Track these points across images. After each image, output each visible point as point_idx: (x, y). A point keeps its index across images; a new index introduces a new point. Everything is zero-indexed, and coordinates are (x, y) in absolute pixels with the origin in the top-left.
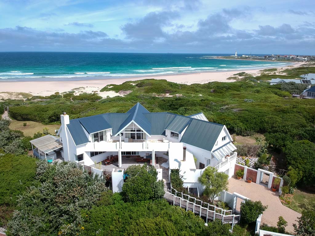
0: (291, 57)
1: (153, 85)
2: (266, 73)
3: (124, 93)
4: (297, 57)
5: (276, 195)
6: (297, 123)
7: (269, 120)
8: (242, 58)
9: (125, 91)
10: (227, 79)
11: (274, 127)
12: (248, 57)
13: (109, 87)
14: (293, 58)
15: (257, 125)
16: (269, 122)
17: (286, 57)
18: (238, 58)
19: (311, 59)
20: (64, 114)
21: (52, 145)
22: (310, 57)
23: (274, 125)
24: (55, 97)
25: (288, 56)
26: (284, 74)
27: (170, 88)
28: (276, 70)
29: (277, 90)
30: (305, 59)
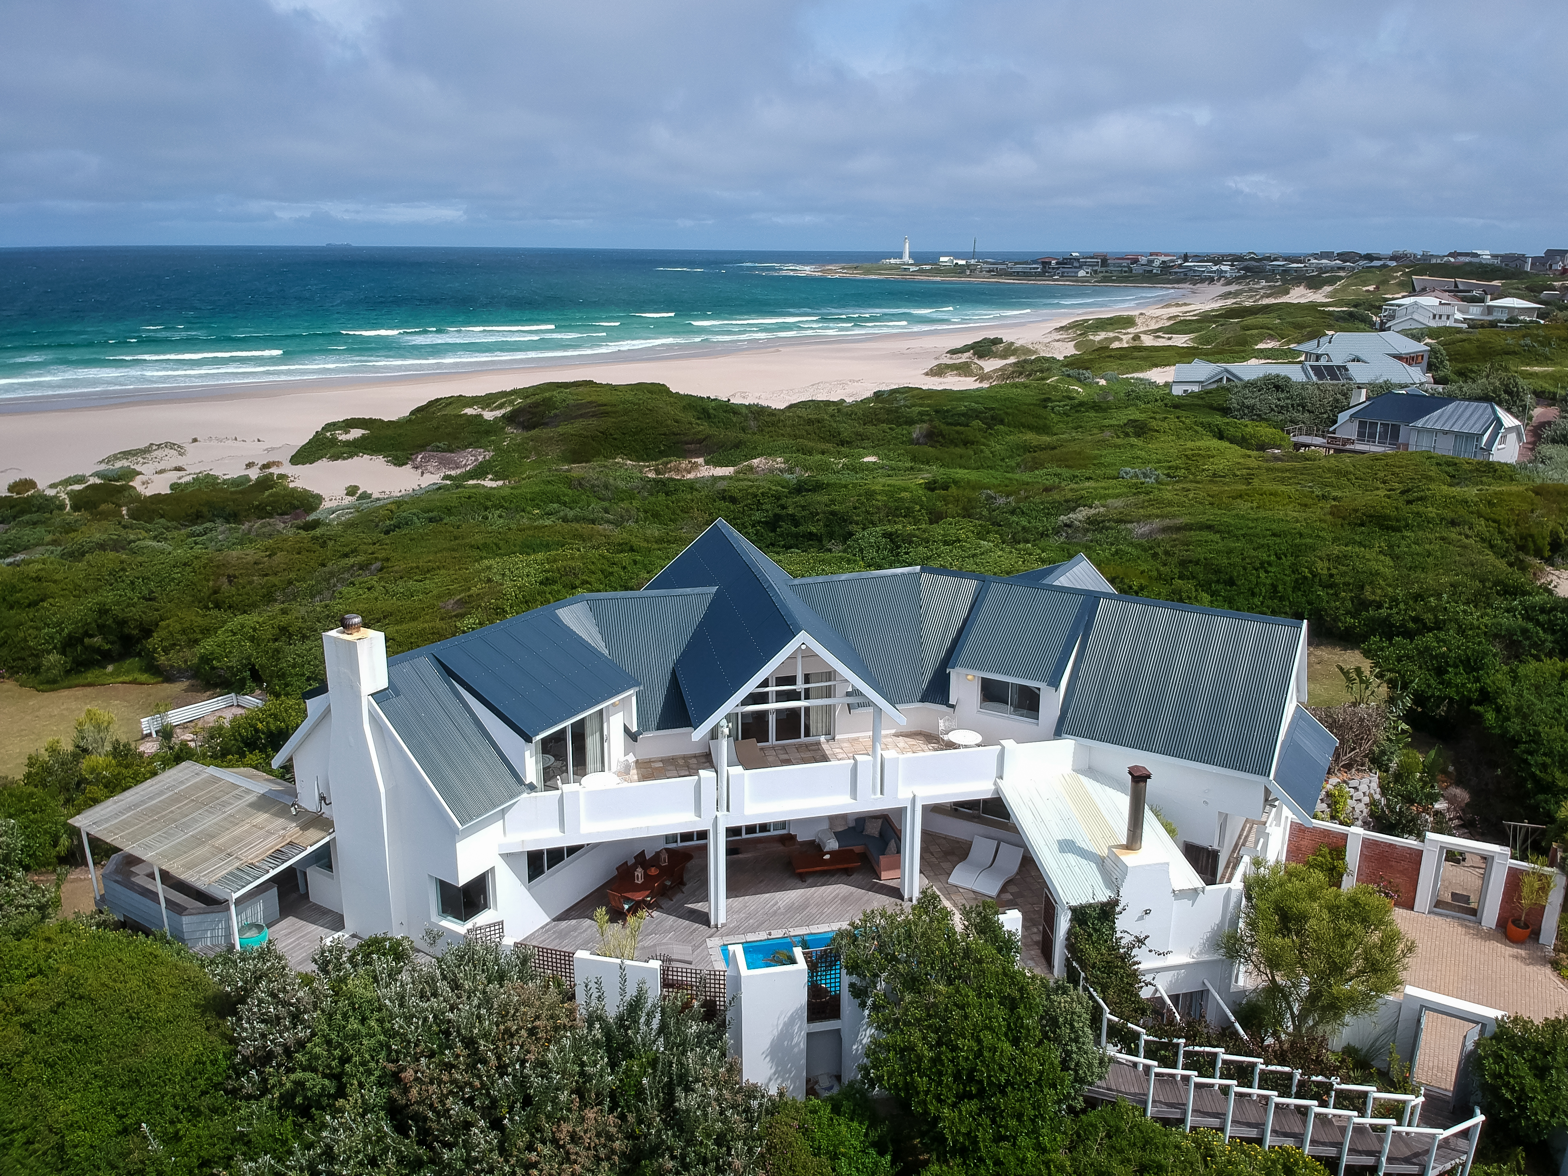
0: (1157, 263)
1: (606, 414)
2: (1098, 338)
3: (444, 463)
4: (1186, 260)
5: (1534, 960)
6: (1474, 577)
7: (1334, 571)
8: (939, 270)
9: (448, 455)
10: (927, 374)
11: (1371, 603)
12: (968, 266)
13: (343, 437)
14: (1165, 266)
15: (1281, 599)
16: (1338, 580)
17: (1135, 261)
18: (922, 272)
19: (1247, 269)
20: (346, 627)
21: (249, 833)
22: (1238, 258)
23: (1368, 594)
24: (23, 512)
25: (1143, 260)
26: (1181, 341)
27: (704, 428)
28: (1129, 322)
29: (1218, 420)
30: (1223, 268)
